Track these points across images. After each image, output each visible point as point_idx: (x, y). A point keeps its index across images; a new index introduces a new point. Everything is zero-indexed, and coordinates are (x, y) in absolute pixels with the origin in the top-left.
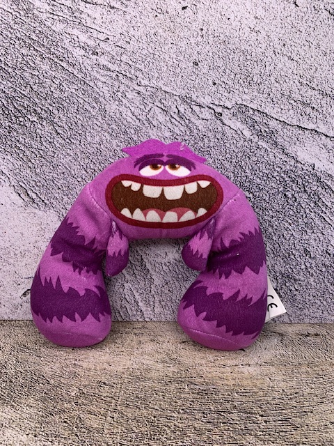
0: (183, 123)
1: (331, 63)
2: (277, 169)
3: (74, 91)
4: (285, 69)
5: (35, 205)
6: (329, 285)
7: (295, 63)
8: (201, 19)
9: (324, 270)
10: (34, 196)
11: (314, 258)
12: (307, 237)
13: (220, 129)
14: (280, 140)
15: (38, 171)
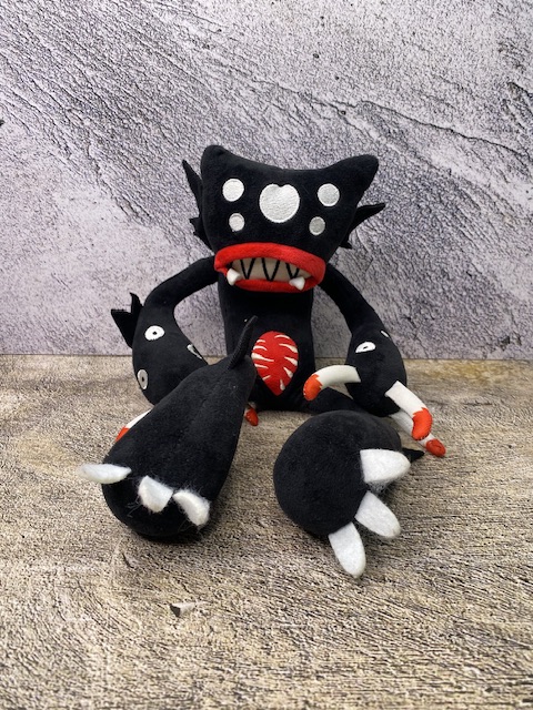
0: (303, 123)
1: (467, 53)
2: (410, 175)
3: (183, 89)
4: (415, 60)
5: (139, 220)
6: (470, 311)
7: (427, 54)
8: (321, 5)
9: (464, 294)
10: (138, 210)
11: (453, 280)
12: (444, 255)
13: (344, 128)
14: (411, 141)
15: (143, 180)
